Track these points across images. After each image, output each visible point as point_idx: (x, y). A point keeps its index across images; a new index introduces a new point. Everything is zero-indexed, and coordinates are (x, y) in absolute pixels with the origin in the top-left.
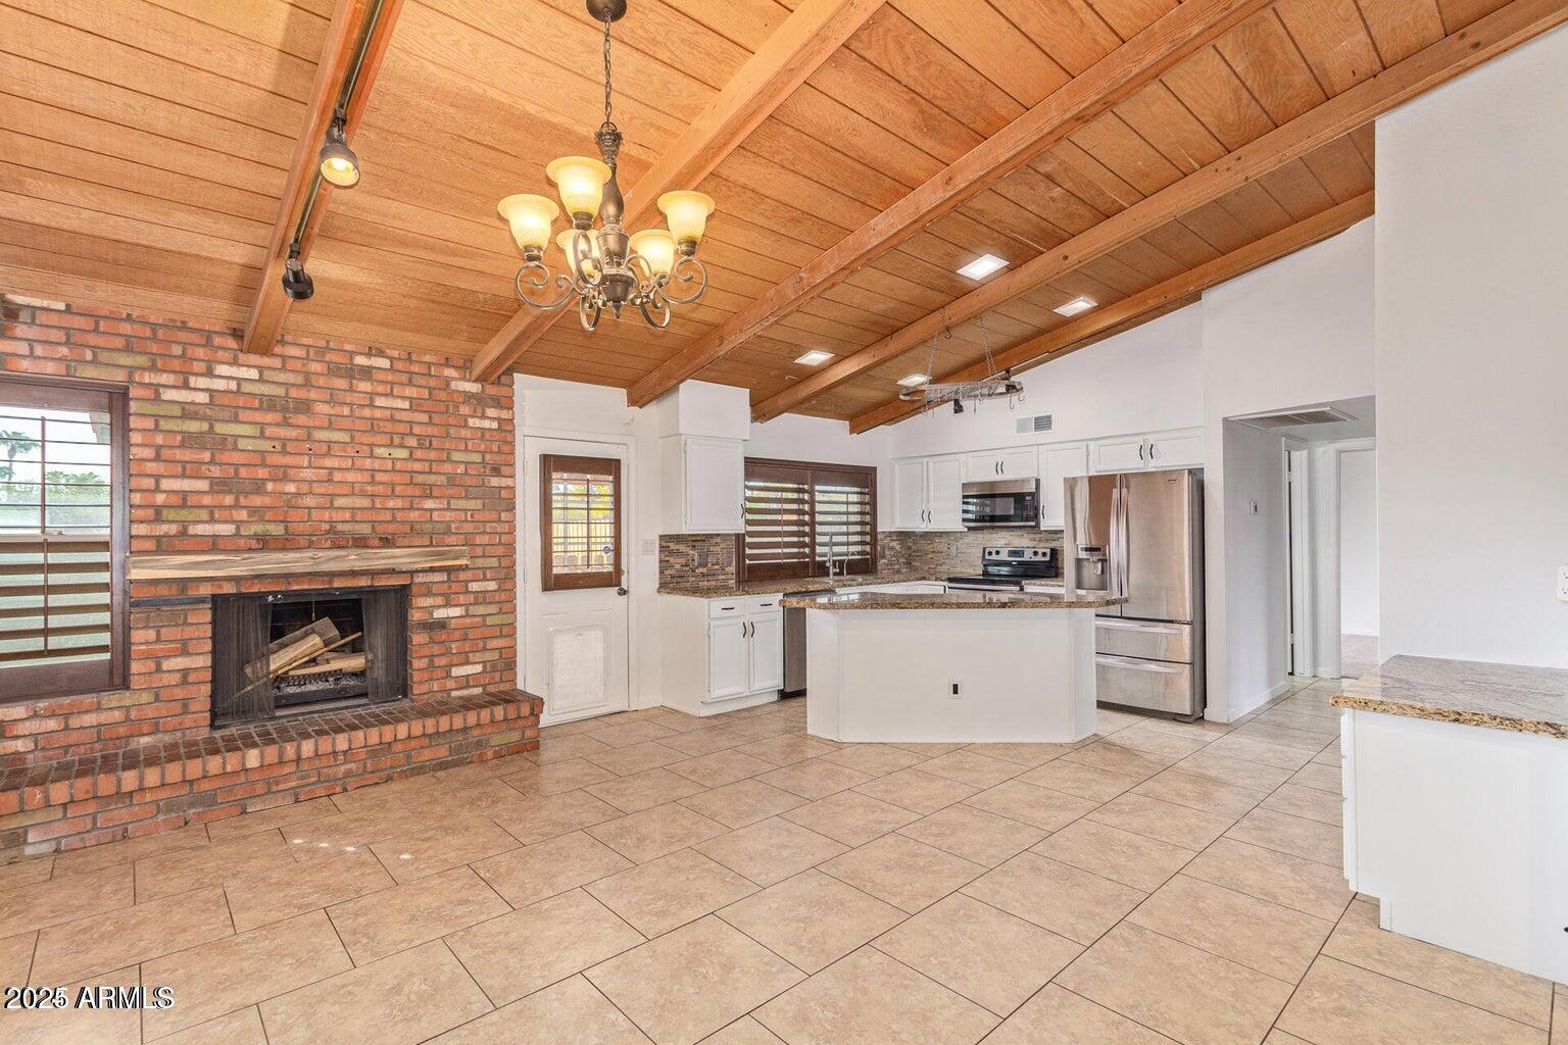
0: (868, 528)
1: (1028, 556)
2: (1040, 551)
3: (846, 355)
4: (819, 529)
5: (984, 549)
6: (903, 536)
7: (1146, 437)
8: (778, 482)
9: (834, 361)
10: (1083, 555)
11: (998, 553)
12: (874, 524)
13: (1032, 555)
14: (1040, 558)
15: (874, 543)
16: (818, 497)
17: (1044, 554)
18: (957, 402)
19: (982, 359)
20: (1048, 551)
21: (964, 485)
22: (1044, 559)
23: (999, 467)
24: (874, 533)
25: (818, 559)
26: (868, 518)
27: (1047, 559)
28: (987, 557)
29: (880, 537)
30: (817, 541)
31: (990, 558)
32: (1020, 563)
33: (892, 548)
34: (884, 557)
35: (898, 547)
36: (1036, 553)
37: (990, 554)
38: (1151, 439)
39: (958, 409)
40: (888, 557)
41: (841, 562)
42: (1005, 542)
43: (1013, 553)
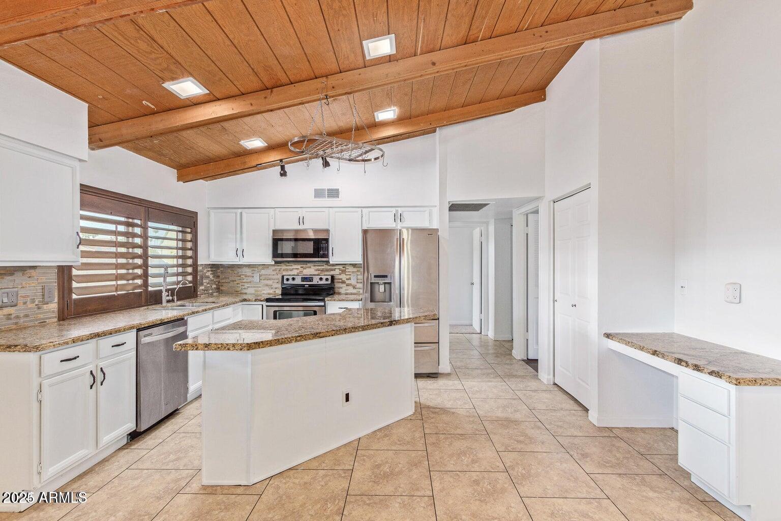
0: (189, 262)
1: (316, 281)
2: (324, 278)
3: (218, 96)
4: (151, 261)
5: (283, 277)
6: (215, 267)
7: (397, 209)
8: (111, 214)
9: (207, 98)
10: (374, 280)
11: (293, 279)
12: (195, 258)
13: (318, 280)
14: (323, 282)
15: (195, 273)
16: (151, 232)
17: (327, 279)
18: (283, 168)
19: (349, 130)
20: (329, 278)
21: (274, 231)
22: (327, 283)
23: (301, 221)
24: (195, 265)
25: (150, 289)
26: (189, 253)
27: (329, 282)
28: (285, 282)
29: (200, 268)
30: (150, 272)
31: (288, 283)
32: (310, 285)
33: (208, 277)
34: (202, 284)
35: (211, 276)
36: (321, 279)
37: (288, 280)
38: (400, 210)
39: (283, 174)
40: (205, 284)
41: (173, 290)
42: (297, 273)
43: (304, 279)
